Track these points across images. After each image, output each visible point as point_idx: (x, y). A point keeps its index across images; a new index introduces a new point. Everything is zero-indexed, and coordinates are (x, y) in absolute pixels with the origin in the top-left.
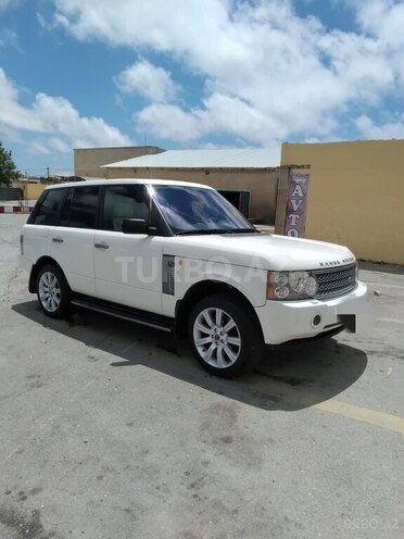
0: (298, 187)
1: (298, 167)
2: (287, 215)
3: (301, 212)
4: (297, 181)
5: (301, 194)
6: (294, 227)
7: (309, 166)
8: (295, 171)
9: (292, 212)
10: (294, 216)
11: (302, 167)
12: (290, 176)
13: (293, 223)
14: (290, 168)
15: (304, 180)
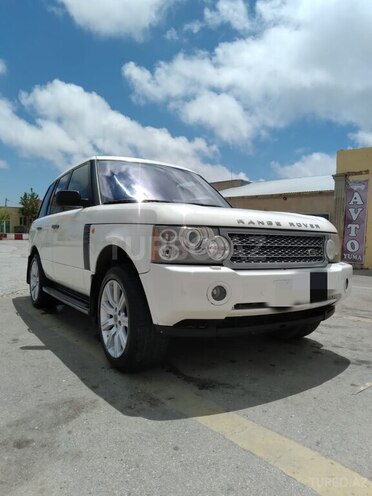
0: (356, 195)
1: (356, 174)
2: (346, 225)
3: (360, 221)
4: (355, 188)
5: (360, 202)
6: (353, 238)
7: (367, 172)
8: (351, 178)
9: (351, 222)
10: (353, 226)
11: (360, 173)
12: (347, 184)
13: (353, 234)
14: (346, 175)
15: (363, 187)
